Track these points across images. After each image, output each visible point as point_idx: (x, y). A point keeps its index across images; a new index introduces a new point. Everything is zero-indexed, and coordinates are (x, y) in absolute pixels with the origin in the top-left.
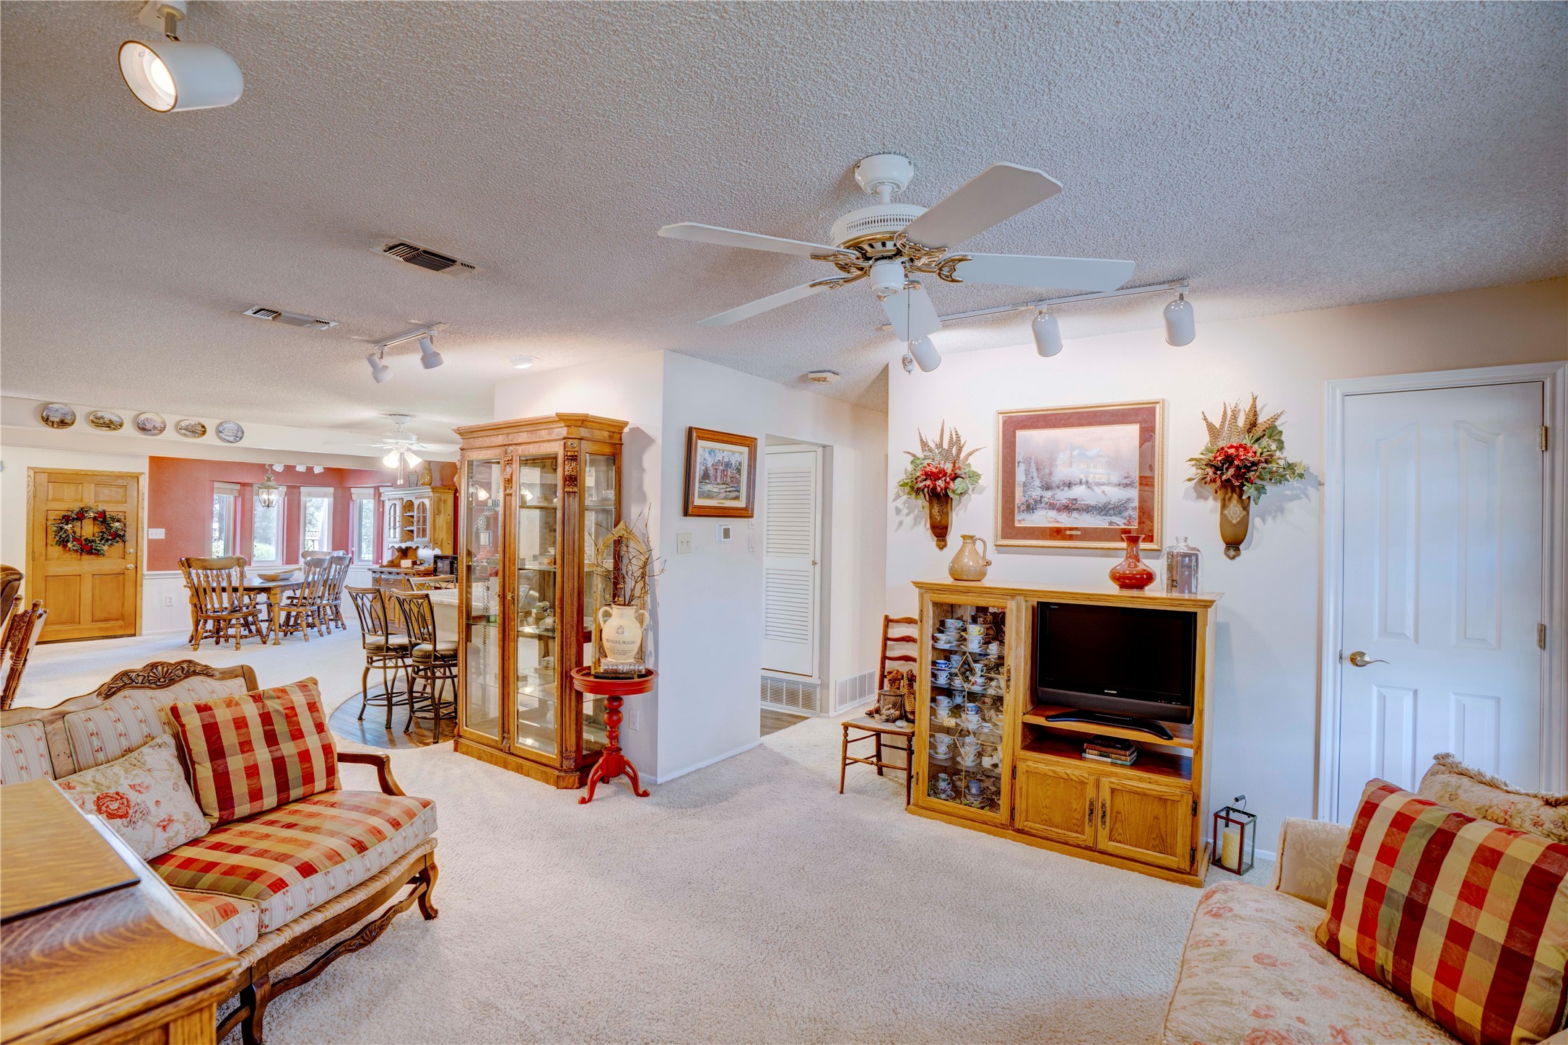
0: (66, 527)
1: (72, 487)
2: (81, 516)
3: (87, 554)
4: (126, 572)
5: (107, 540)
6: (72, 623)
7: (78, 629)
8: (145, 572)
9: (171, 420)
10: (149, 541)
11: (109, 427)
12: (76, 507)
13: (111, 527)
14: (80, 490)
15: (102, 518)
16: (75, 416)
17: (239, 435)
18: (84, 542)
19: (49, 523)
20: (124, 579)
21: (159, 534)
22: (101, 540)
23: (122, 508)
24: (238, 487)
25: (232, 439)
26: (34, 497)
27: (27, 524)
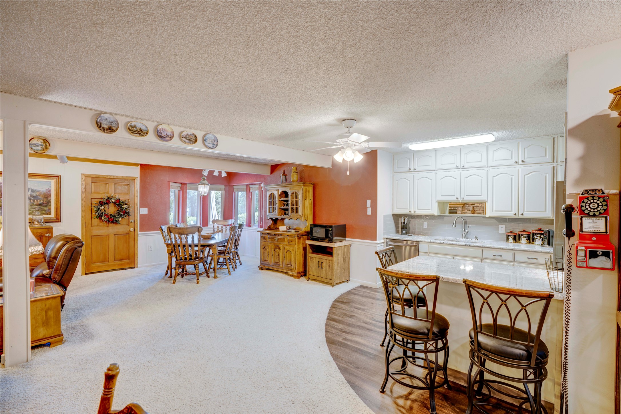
0: (101, 208)
1: (104, 185)
2: (108, 202)
3: (111, 223)
4: (130, 233)
5: (121, 215)
6: (105, 261)
7: (108, 265)
8: (139, 233)
9: (177, 130)
10: (141, 215)
11: (140, 134)
12: (105, 196)
13: (123, 208)
14: (107, 187)
15: (118, 203)
16: (118, 124)
17: (215, 143)
18: (110, 217)
19: (93, 206)
20: (129, 237)
21: (144, 211)
22: (118, 215)
23: (127, 197)
24: (180, 185)
25: (211, 146)
26: (85, 191)
27: (82, 206)
